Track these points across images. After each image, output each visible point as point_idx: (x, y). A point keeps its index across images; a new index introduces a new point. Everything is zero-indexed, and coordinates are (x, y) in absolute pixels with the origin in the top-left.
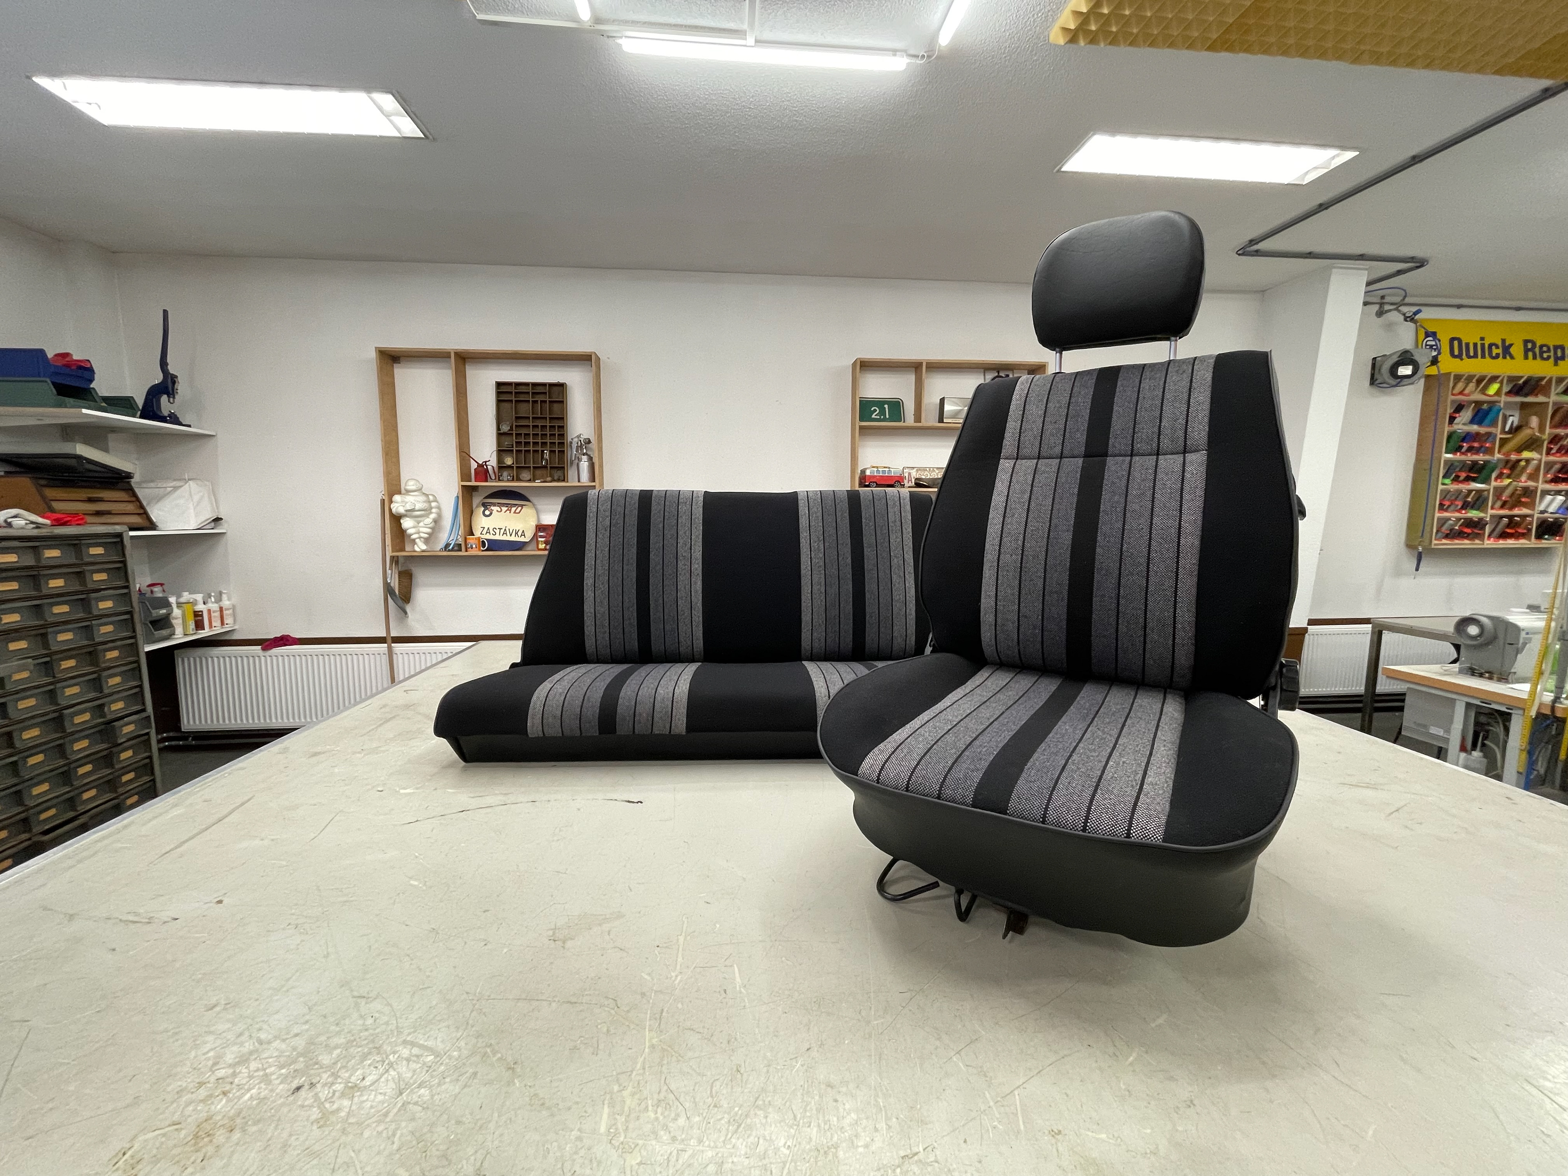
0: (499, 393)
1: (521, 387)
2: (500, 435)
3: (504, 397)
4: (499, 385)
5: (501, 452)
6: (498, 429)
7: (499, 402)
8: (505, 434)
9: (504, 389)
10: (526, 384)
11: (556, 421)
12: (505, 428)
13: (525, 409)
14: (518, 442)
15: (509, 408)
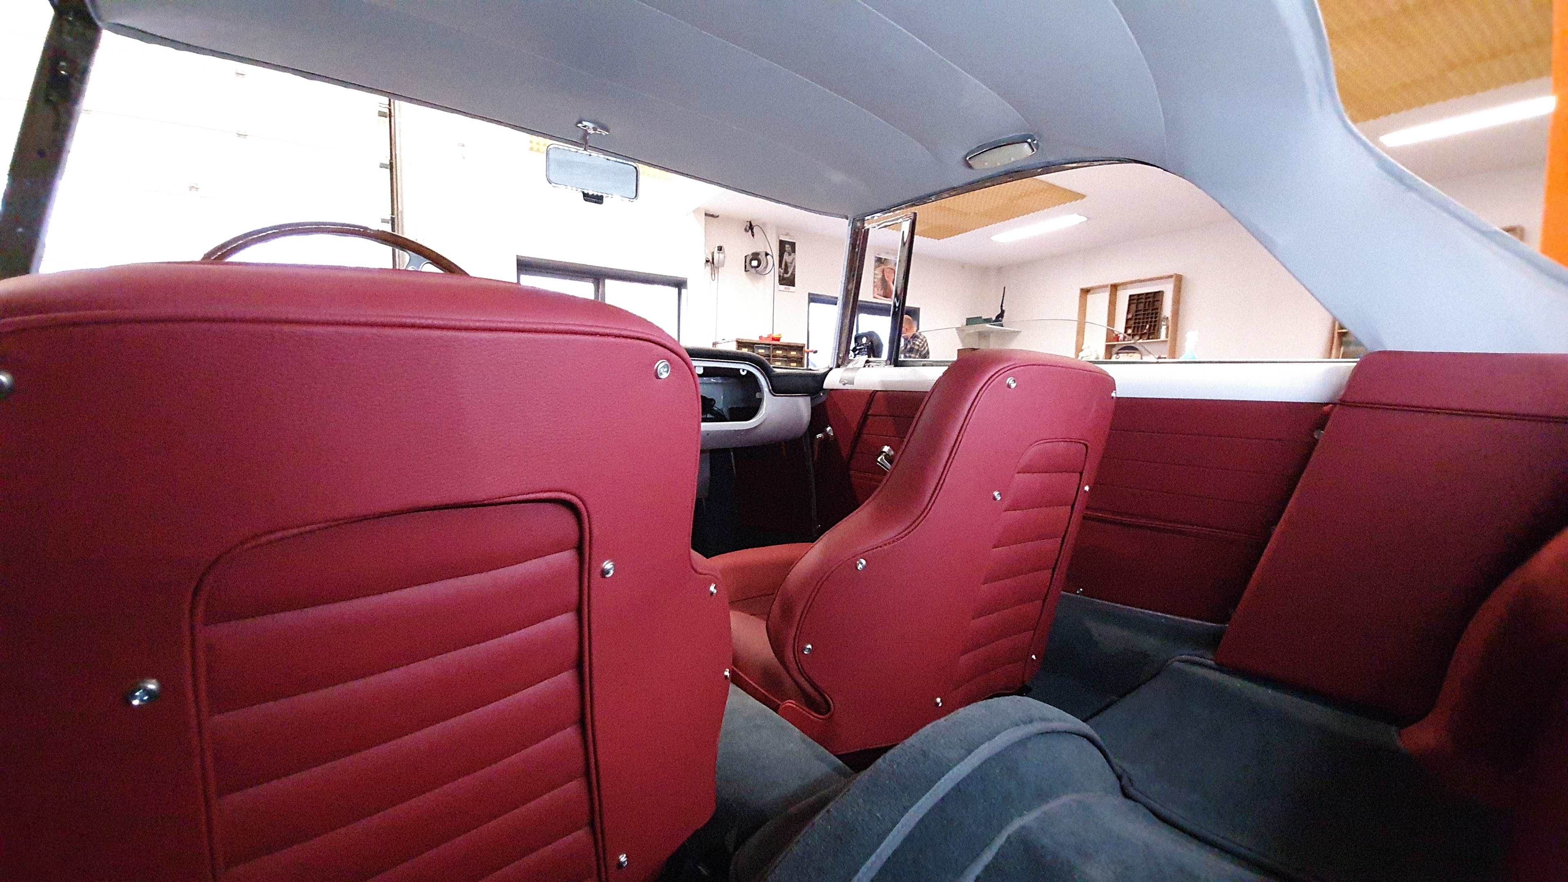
0: (1130, 300)
1: (1139, 296)
2: (1127, 320)
3: (1132, 302)
4: (1130, 296)
5: (1126, 328)
6: (1127, 317)
7: (1129, 305)
8: (1130, 319)
9: (1132, 298)
10: (1143, 294)
11: (1156, 310)
12: (1130, 316)
13: (1141, 306)
14: (1135, 323)
15: (1133, 307)
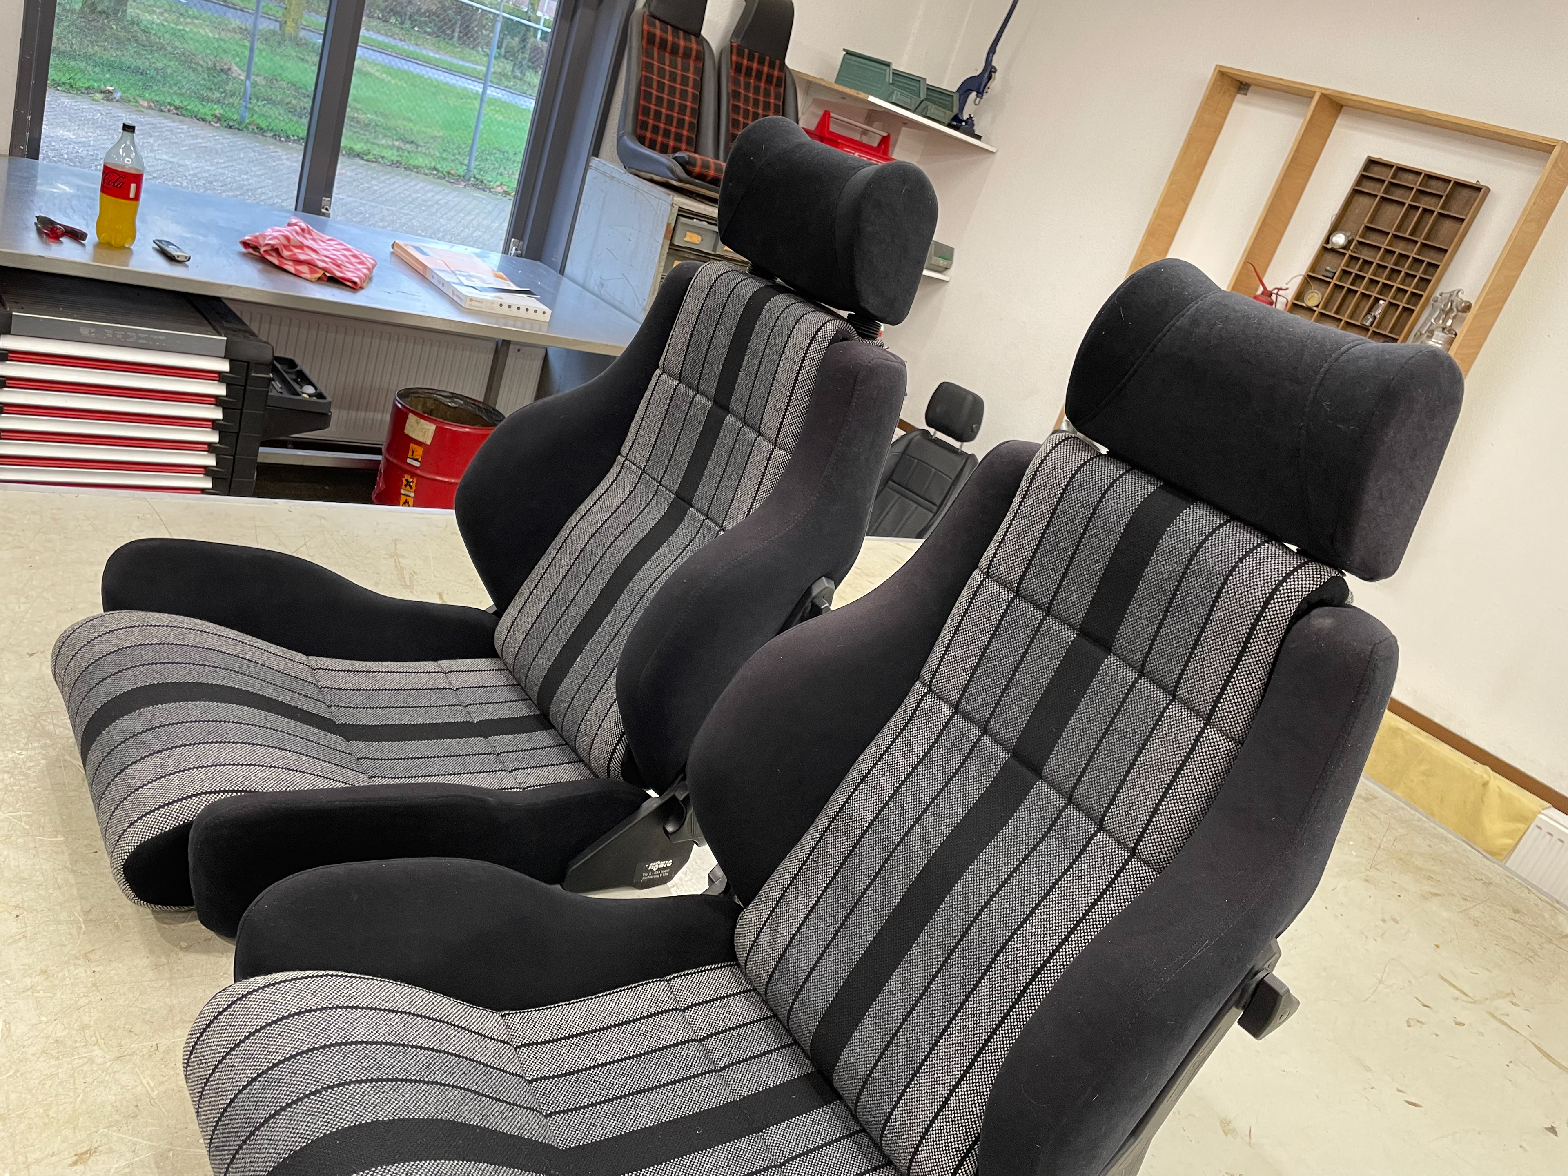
0: (1363, 178)
1: (1406, 176)
2: (1326, 249)
3: (1368, 187)
4: (1371, 163)
5: (1310, 279)
6: (1327, 241)
7: (1355, 192)
8: (1333, 250)
9: (1376, 172)
10: (1417, 173)
11: (1432, 253)
12: (1339, 242)
13: (1391, 217)
14: (1345, 273)
15: (1366, 205)
